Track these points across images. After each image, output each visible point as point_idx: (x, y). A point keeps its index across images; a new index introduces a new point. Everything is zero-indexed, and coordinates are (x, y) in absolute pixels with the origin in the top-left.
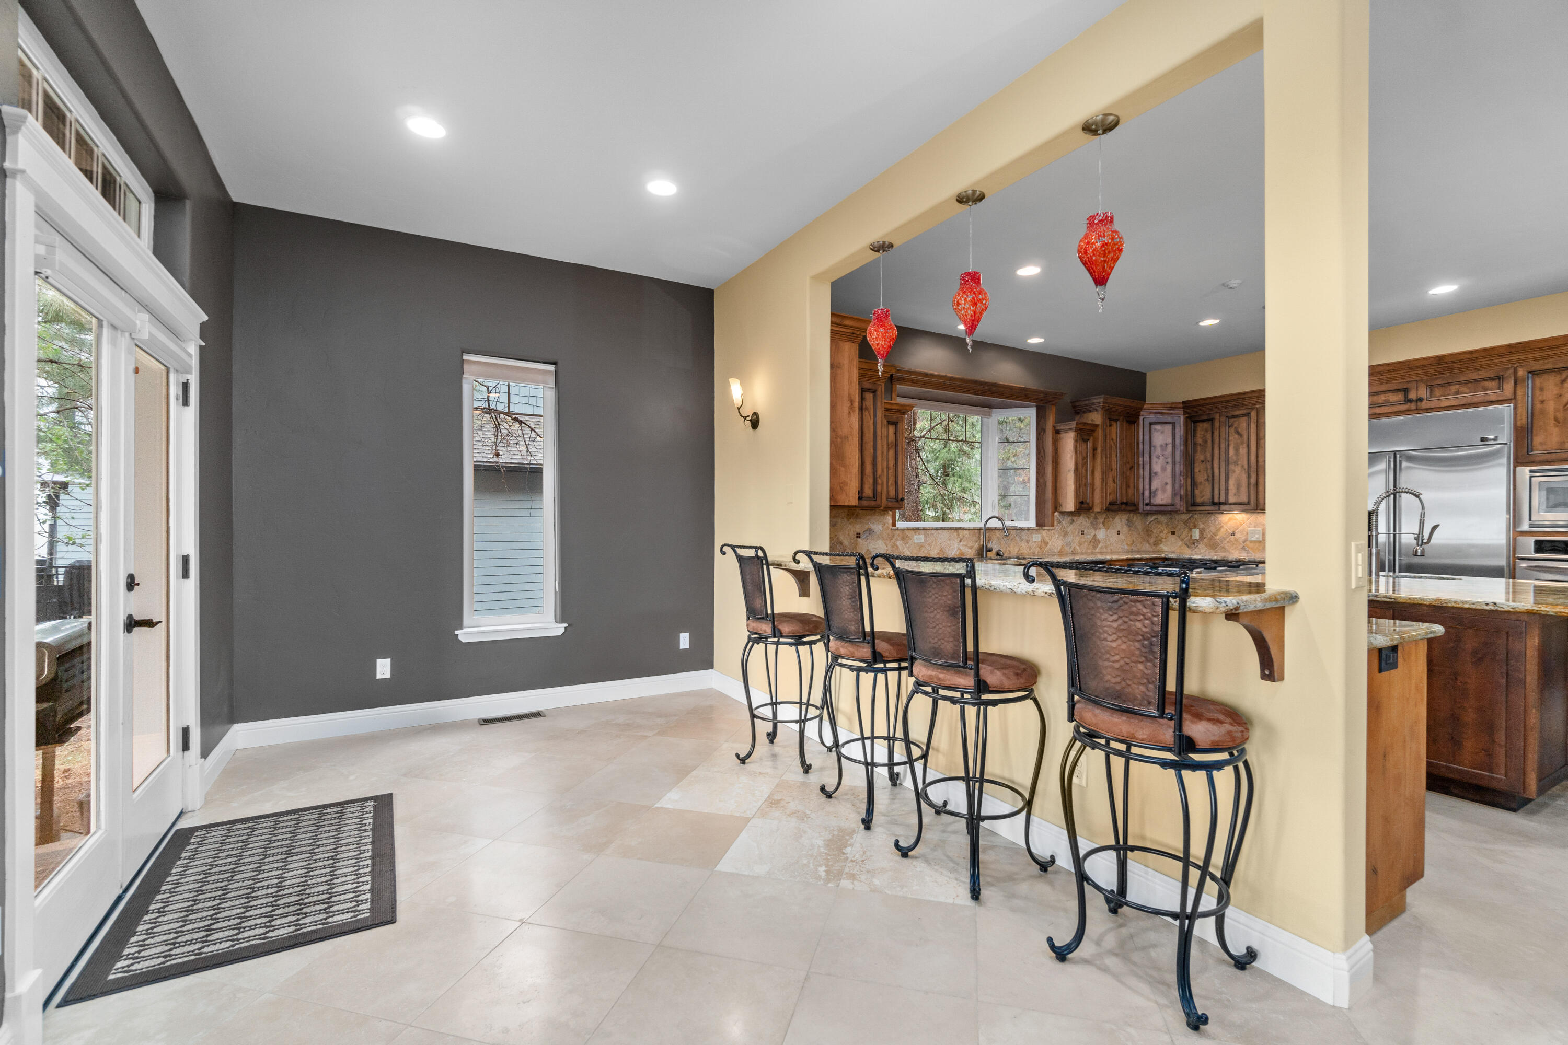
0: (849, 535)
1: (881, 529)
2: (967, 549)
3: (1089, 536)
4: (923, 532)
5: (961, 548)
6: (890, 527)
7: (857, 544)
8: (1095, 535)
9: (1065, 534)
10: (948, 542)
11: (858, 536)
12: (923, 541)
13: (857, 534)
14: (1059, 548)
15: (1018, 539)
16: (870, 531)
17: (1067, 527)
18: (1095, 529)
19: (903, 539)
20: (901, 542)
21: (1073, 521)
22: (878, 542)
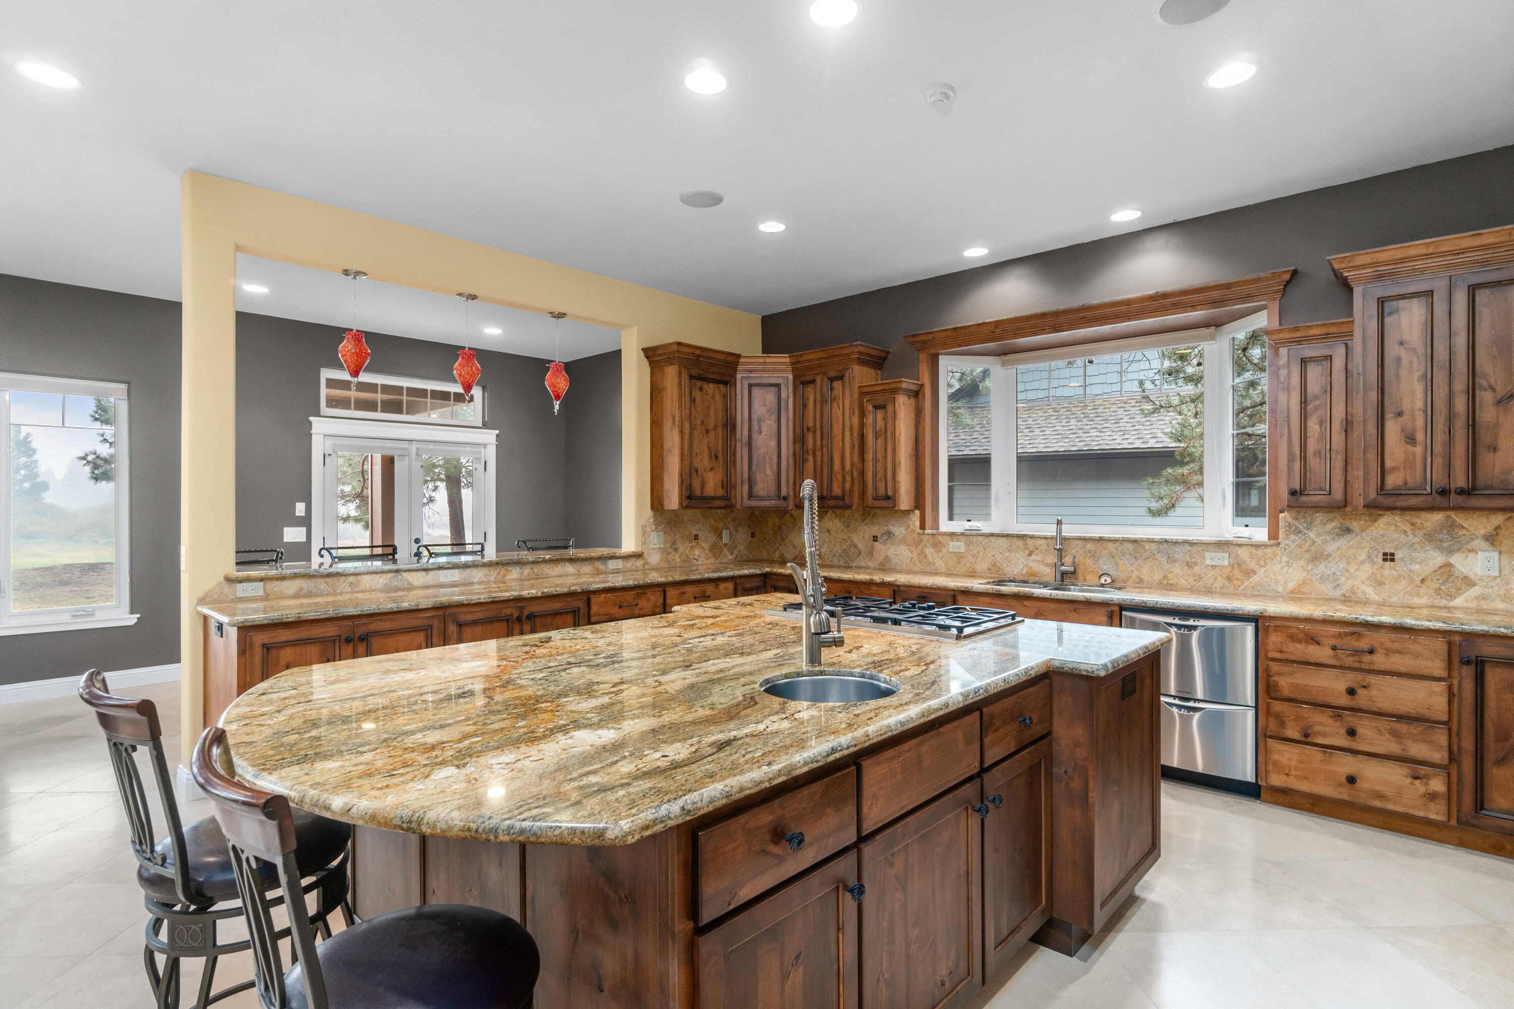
0: (863, 536)
1: (904, 532)
2: (1042, 567)
3: (1416, 567)
4: (963, 538)
5: (1032, 565)
6: (918, 530)
7: (873, 548)
8: (1449, 565)
9: (1317, 557)
10: (1007, 554)
11: (875, 539)
12: (963, 550)
13: (874, 537)
14: (1291, 585)
15: (1164, 560)
16: (890, 534)
17: (1325, 542)
18: (1450, 552)
19: (934, 546)
20: (931, 550)
21: (1348, 530)
22: (900, 547)
